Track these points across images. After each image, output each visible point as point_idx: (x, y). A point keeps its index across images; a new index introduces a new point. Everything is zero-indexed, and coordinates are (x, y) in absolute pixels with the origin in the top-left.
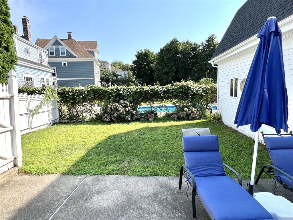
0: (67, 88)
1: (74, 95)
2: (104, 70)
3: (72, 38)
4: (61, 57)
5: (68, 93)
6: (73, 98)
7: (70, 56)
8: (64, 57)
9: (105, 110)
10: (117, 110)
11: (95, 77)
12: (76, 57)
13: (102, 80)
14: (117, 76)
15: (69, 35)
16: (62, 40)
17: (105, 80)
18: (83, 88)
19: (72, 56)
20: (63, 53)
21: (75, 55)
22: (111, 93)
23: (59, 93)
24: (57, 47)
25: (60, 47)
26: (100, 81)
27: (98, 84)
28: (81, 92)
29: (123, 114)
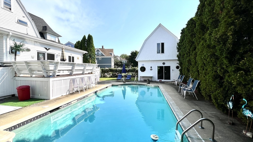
0: (103, 69)
1: (105, 70)
2: (116, 60)
3: (104, 48)
4: (99, 56)
5: (104, 70)
6: (105, 71)
7: (103, 55)
8: (100, 56)
9: (113, 74)
10: (116, 74)
11: (112, 63)
12: (105, 56)
13: (115, 64)
14: (122, 62)
15: (103, 47)
16: (100, 49)
17: (116, 64)
18: (107, 68)
19: (103, 56)
20: (100, 54)
21: (104, 55)
22: (114, 70)
23: (101, 70)
24: (98, 52)
25: (99, 52)
26: (114, 65)
27: (113, 67)
28: (107, 70)
29: (117, 75)
